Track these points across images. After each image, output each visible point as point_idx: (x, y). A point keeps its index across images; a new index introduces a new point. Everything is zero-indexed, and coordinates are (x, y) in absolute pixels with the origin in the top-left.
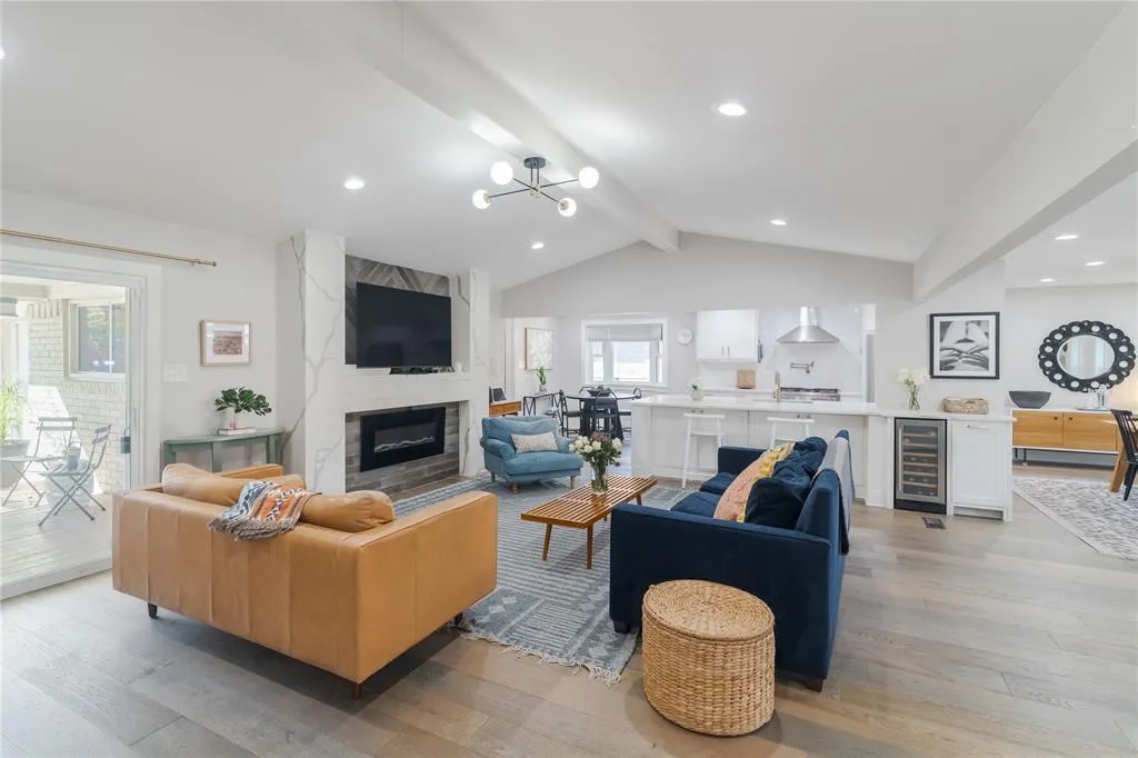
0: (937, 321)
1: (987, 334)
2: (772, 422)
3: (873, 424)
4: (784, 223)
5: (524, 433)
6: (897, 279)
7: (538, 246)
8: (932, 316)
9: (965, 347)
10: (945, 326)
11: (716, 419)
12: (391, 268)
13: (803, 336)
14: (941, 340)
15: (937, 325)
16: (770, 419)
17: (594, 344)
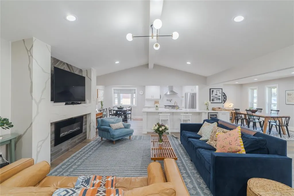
0: (211, 90)
1: (220, 93)
2: (182, 115)
3: (203, 114)
4: (190, 63)
5: (113, 123)
6: (203, 80)
7: (117, 62)
8: (210, 89)
9: (216, 96)
10: (213, 91)
11: (167, 115)
12: (64, 63)
13: (168, 93)
14: (212, 94)
15: (211, 91)
16: (181, 114)
17: (115, 94)
